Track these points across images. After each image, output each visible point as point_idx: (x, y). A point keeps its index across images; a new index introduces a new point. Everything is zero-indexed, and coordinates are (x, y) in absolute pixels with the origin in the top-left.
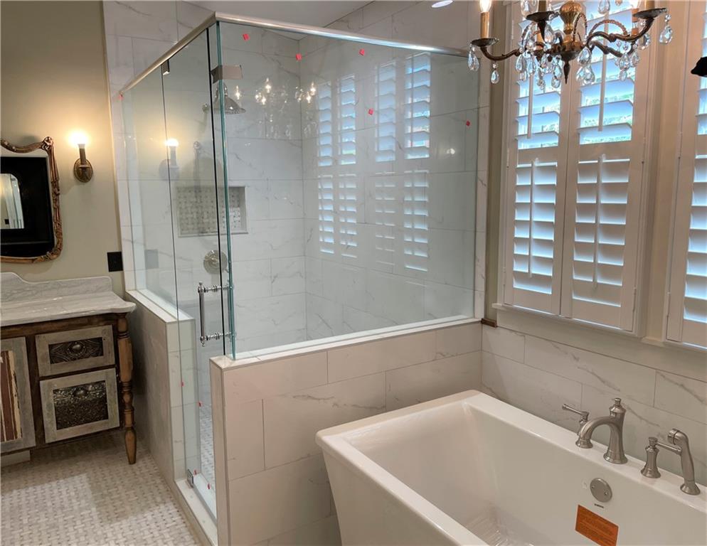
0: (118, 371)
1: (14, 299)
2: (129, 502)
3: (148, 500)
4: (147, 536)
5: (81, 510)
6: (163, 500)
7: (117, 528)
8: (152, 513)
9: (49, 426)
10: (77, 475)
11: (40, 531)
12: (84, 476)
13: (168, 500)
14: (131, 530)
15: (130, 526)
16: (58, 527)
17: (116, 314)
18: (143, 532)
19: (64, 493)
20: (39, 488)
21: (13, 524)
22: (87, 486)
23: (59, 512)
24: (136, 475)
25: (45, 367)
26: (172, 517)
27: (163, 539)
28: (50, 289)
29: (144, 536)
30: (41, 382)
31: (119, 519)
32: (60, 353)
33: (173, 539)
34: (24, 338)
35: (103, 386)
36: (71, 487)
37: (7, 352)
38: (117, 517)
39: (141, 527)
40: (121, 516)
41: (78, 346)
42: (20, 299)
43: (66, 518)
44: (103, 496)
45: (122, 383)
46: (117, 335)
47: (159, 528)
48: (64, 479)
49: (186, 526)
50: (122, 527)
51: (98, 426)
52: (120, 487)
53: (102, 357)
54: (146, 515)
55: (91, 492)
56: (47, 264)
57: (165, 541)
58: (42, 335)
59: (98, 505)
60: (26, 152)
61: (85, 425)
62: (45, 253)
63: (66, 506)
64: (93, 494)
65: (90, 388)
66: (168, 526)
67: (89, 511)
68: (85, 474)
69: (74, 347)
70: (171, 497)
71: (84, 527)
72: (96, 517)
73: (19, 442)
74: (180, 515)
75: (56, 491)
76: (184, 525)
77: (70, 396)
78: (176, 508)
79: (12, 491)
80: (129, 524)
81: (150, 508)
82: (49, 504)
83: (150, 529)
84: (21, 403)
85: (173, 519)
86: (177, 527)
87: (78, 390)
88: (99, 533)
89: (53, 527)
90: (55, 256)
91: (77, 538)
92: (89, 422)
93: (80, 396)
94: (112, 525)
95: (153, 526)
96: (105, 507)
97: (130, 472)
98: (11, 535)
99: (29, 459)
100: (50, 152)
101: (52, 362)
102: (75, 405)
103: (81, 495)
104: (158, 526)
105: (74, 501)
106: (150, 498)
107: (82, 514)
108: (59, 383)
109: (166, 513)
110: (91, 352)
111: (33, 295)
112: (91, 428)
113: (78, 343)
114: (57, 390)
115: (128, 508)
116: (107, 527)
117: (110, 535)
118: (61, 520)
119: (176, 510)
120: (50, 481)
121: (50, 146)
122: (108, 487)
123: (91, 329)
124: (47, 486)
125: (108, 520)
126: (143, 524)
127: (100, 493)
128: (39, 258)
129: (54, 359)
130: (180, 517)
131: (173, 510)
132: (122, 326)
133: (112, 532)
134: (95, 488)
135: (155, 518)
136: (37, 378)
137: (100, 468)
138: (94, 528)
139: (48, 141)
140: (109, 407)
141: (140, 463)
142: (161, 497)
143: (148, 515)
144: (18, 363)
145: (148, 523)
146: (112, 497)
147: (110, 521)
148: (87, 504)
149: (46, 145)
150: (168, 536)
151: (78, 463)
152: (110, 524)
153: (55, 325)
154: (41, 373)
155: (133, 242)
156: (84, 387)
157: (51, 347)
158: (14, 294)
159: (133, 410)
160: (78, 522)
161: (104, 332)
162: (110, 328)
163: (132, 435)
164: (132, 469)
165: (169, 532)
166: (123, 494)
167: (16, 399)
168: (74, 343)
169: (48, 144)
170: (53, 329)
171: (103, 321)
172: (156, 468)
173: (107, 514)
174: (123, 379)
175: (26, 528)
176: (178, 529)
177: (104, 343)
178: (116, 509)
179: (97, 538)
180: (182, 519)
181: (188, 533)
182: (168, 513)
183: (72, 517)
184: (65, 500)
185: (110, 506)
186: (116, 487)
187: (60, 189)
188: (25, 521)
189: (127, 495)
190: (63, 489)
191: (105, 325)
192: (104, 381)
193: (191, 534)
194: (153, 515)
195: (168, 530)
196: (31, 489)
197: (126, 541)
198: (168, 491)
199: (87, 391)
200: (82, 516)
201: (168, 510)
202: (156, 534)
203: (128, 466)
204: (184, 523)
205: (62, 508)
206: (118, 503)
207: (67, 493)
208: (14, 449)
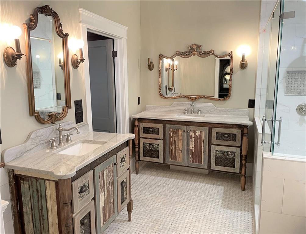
0: (241, 150)
1: (211, 113)
2: (235, 204)
3: (242, 207)
4: (235, 220)
5: (216, 199)
6: (248, 210)
7: (225, 212)
8: (241, 213)
9: (213, 163)
10: (221, 186)
11: (200, 200)
12: (223, 187)
13: (250, 211)
14: (230, 215)
15: (230, 213)
16: (206, 201)
17: (244, 126)
18: (234, 218)
19: (214, 190)
20: (206, 185)
21: (193, 193)
22: (222, 191)
23: (209, 196)
24: (242, 195)
25: (214, 141)
26: (248, 219)
27: (240, 225)
28: (224, 112)
29: (234, 219)
30: (212, 146)
31: (228, 209)
32: (220, 136)
33: (244, 227)
34: (208, 128)
35: (235, 154)
36: (217, 189)
37: (202, 132)
38: (228, 208)
39: (234, 216)
40: (230, 208)
41: (227, 135)
42: (213, 113)
43: (210, 199)
44: (226, 198)
45: (242, 155)
46: (243, 135)
47: (241, 220)
48: (216, 185)
49: (252, 225)
50: (227, 212)
51: (230, 170)
52: (234, 197)
53: (235, 142)
54: (238, 212)
55: (223, 194)
56: (224, 102)
57: (241, 226)
58: (214, 128)
59: (223, 200)
60: (223, 58)
61: (225, 167)
62: (224, 97)
63: (212, 195)
64: (223, 195)
65: (229, 153)
66: (245, 221)
67: (219, 201)
68: (224, 187)
69: (225, 135)
70: (252, 211)
71: (214, 205)
72: (220, 204)
73: (202, 165)
74: (252, 219)
75: (211, 188)
76: (252, 224)
77: (221, 154)
78: (252, 216)
79: (198, 182)
80: (230, 212)
81: (241, 210)
82: (207, 192)
83: (237, 218)
84: (205, 151)
85: (249, 220)
86: (248, 223)
87: (224, 153)
88: (219, 210)
89: (205, 200)
90: (227, 99)
91: (210, 208)
92: (227, 167)
93: (225, 155)
94: (224, 210)
95: (239, 218)
96: (225, 202)
97: (240, 193)
98: (191, 197)
99: (208, 174)
100: (231, 57)
101: (216, 139)
102: (223, 158)
103: (219, 194)
104: (241, 219)
105: (216, 194)
106: (243, 207)
107: (216, 200)
108: (217, 148)
109: (246, 216)
110: (231, 138)
111: (217, 113)
112: (228, 169)
113: (227, 134)
114: (217, 150)
115: (233, 206)
116: (222, 209)
117: (222, 213)
118: (208, 199)
119: (251, 217)
120: (211, 184)
121: (232, 55)
122: (230, 195)
123: (232, 129)
124: (209, 185)
125: (224, 207)
126: (236, 215)
127: (226, 196)
128: (221, 99)
129: (217, 138)
130: (252, 220)
131: (250, 216)
132: (245, 131)
133: (223, 212)
134: (225, 193)
135: (241, 215)
136: (211, 144)
137: (230, 187)
138: (218, 208)
139: (231, 53)
140: (236, 163)
141: (246, 192)
142: (248, 209)
143: (239, 213)
144: (205, 136)
145: (238, 216)
146: (229, 200)
147: (224, 208)
148: (219, 198)
149: (230, 54)
150: (243, 224)
151: (223, 182)
152: (224, 209)
153: (220, 125)
154: (212, 142)
155: (260, 96)
156: (227, 152)
157: (217, 133)
158: (211, 111)
159: (246, 168)
160: (213, 203)
161: (237, 132)
162: (240, 131)
163: (244, 178)
164: (242, 193)
165: (244, 224)
166: (234, 201)
167: (203, 149)
168: (225, 134)
169: (231, 54)
170: (218, 127)
171: (237, 127)
172: (252, 196)
173: (224, 205)
174: (243, 154)
175: (196, 196)
176: (248, 224)
177: (237, 137)
178: (228, 205)
179: (217, 212)
180: (252, 221)
181: (252, 228)
182: (247, 216)
183: (212, 200)
184: (213, 193)
185: (227, 203)
186: (232, 197)
187: (233, 72)
188: (197, 194)
189: (235, 201)
190: (214, 189)
191: (239, 129)
192: (235, 152)
193: (253, 229)
194: (241, 214)
195: (244, 223)
196: (204, 184)
197: (226, 218)
198: (252, 207)
199: (228, 154)
200: (216, 201)
201: (248, 215)
202: (239, 221)
203: (241, 191)
204: (252, 223)
205: (211, 195)
206: (230, 203)
207: (215, 191)
208: (200, 167)
